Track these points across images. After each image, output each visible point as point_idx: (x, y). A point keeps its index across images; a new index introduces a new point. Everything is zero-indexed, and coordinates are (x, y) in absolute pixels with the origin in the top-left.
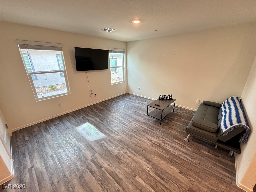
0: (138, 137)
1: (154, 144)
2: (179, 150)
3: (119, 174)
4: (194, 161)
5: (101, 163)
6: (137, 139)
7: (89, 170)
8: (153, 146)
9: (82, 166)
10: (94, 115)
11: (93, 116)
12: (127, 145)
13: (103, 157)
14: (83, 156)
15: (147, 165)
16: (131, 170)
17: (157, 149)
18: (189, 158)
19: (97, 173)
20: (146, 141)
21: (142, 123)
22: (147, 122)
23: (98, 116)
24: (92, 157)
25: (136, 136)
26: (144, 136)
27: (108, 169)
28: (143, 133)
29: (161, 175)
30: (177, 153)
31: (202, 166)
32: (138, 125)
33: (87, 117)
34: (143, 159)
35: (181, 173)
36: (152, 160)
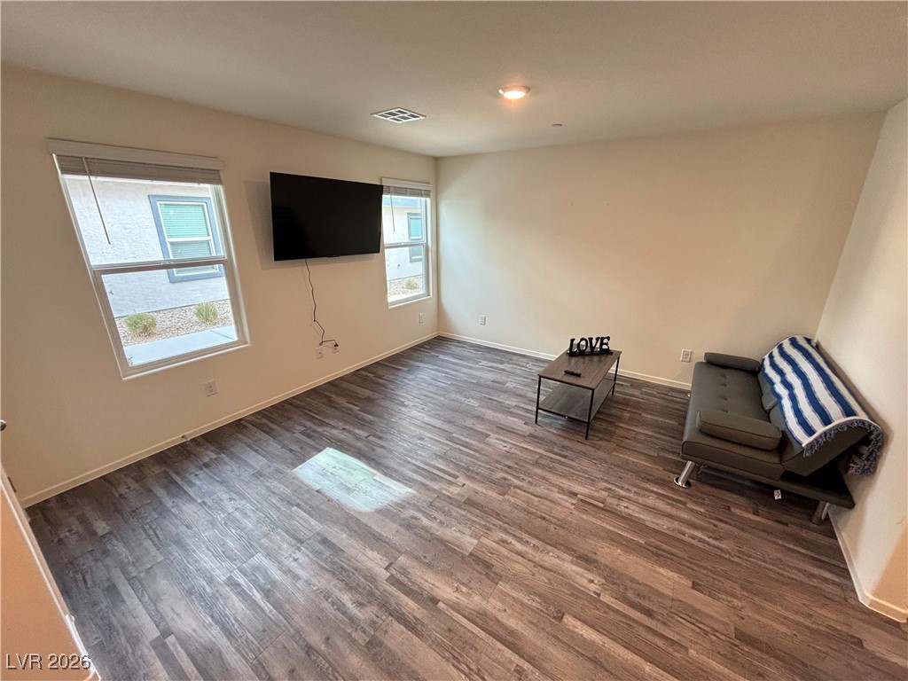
0: (525, 485)
1: (586, 504)
2: (669, 516)
3: (502, 617)
4: (724, 545)
5: (426, 586)
6: (525, 491)
7: (390, 614)
8: (585, 511)
9: (360, 605)
10: (342, 419)
11: (341, 425)
12: (498, 514)
13: (429, 566)
14: (356, 570)
15: (586, 575)
16: (540, 596)
17: (600, 519)
18: (706, 538)
19: (426, 622)
20: (557, 496)
21: (524, 436)
22: (539, 432)
23: (363, 424)
24: (386, 569)
25: (517, 482)
26: (544, 478)
27: (458, 604)
28: (538, 471)
29: (639, 600)
30: (664, 525)
31: (751, 556)
32: (511, 443)
33: (320, 429)
34: (568, 557)
35: (695, 586)
36: (594, 557)
